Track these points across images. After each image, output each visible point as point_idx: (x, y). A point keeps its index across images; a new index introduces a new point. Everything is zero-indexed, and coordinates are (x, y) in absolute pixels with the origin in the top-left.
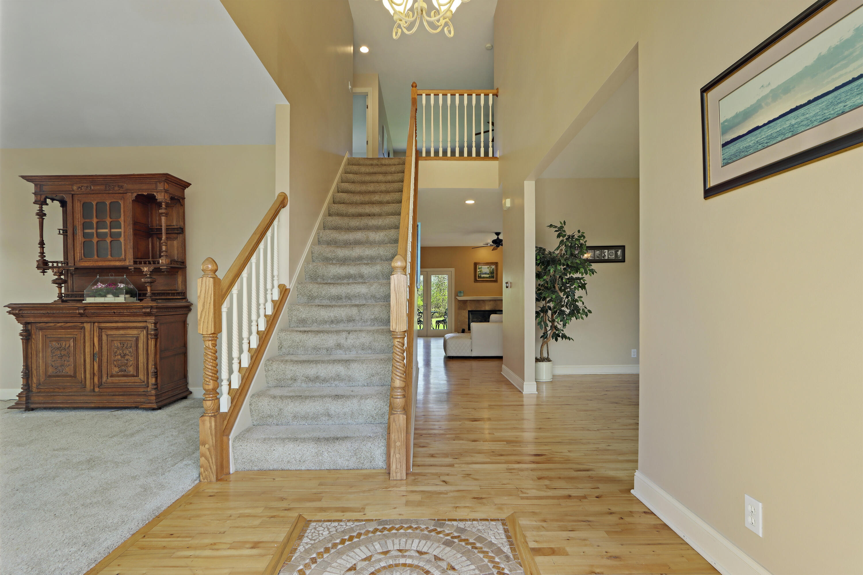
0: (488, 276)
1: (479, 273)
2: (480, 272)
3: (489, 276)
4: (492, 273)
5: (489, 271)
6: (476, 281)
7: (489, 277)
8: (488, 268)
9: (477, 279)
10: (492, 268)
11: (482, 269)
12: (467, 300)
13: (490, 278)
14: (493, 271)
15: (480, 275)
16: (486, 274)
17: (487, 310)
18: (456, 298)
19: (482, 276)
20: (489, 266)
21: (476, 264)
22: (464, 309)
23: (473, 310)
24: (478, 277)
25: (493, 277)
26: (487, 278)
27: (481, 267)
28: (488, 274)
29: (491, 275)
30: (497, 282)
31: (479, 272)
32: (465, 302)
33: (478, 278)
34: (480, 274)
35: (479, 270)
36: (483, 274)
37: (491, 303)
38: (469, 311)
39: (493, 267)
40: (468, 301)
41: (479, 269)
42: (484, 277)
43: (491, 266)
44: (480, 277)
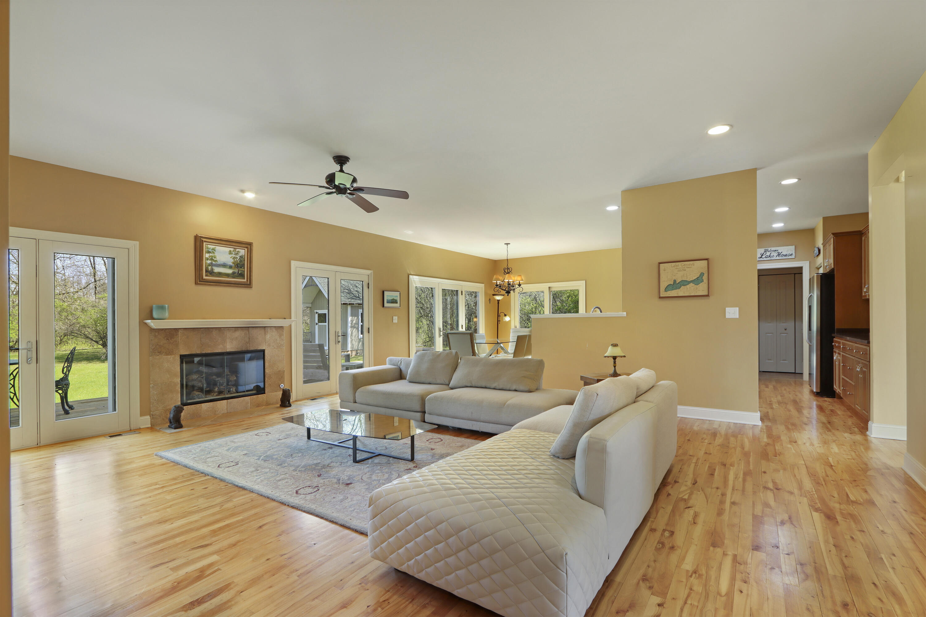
0: (230, 271)
1: (209, 262)
2: (212, 259)
3: (234, 273)
4: (239, 265)
5: (232, 260)
6: (199, 280)
7: (233, 275)
8: (230, 253)
9: (204, 277)
10: (240, 254)
11: (216, 254)
12: (176, 330)
13: (234, 278)
14: (241, 261)
15: (210, 268)
16: (224, 265)
17: (228, 351)
18: (142, 324)
19: (217, 270)
20: (232, 249)
21: (199, 241)
22: (169, 355)
24: (206, 271)
25: (242, 275)
26: (227, 275)
27: (214, 249)
28: (231, 267)
29: (236, 271)
30: (251, 287)
31: (208, 259)
32: (172, 333)
33: (206, 276)
34: (211, 265)
35: (207, 255)
36: (218, 266)
37: (238, 334)
38: (182, 357)
39: (243, 252)
40: (180, 331)
41: (209, 252)
42: (220, 274)
43: (237, 250)
44: (211, 273)
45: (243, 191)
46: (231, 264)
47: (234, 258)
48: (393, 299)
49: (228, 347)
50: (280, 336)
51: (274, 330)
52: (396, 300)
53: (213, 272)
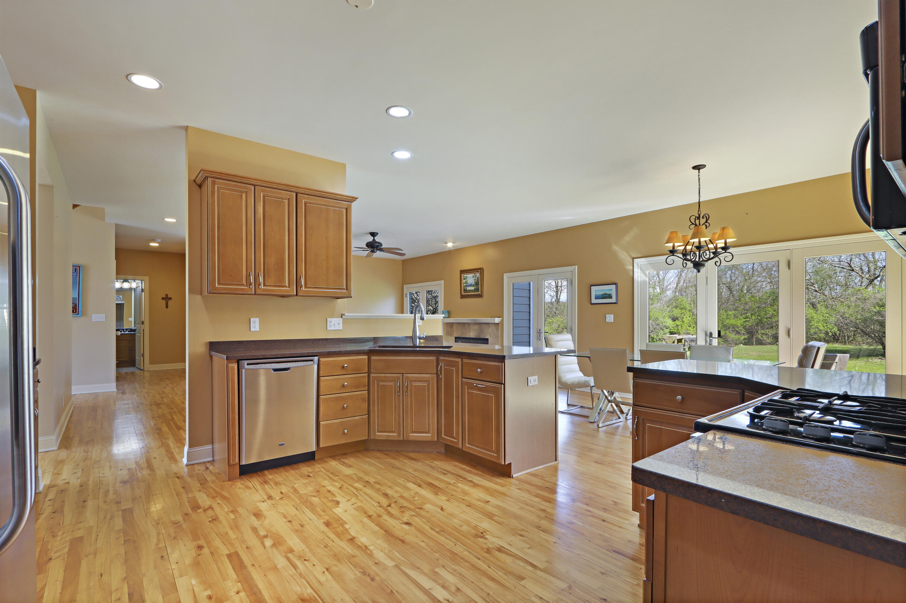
0: (473, 288)
1: (465, 284)
2: (466, 283)
3: (475, 289)
4: (477, 283)
5: (474, 281)
6: (463, 297)
8: (473, 277)
10: (477, 277)
11: (468, 280)
13: (475, 292)
14: (478, 281)
15: (465, 288)
16: (471, 285)
17: (471, 337)
19: (468, 288)
20: (474, 275)
21: (461, 273)
22: (451, 336)
23: (459, 336)
24: (464, 290)
25: (478, 290)
26: (472, 291)
27: (466, 277)
28: (474, 286)
29: (476, 287)
30: (482, 297)
31: (464, 283)
32: (451, 325)
33: (464, 293)
34: (466, 286)
35: (464, 281)
36: (469, 286)
37: (476, 327)
38: (456, 338)
39: (478, 275)
40: (455, 324)
41: (465, 279)
42: (470, 291)
43: (476, 274)
44: (465, 291)
45: (446, 243)
46: (474, 284)
47: (475, 279)
48: (605, 294)
49: (471, 335)
50: (498, 329)
51: (493, 325)
52: (610, 294)
53: (467, 290)
